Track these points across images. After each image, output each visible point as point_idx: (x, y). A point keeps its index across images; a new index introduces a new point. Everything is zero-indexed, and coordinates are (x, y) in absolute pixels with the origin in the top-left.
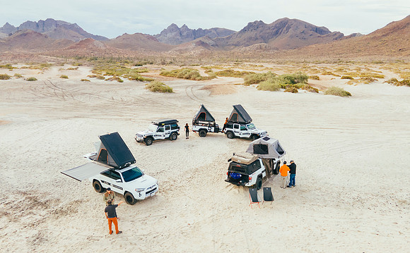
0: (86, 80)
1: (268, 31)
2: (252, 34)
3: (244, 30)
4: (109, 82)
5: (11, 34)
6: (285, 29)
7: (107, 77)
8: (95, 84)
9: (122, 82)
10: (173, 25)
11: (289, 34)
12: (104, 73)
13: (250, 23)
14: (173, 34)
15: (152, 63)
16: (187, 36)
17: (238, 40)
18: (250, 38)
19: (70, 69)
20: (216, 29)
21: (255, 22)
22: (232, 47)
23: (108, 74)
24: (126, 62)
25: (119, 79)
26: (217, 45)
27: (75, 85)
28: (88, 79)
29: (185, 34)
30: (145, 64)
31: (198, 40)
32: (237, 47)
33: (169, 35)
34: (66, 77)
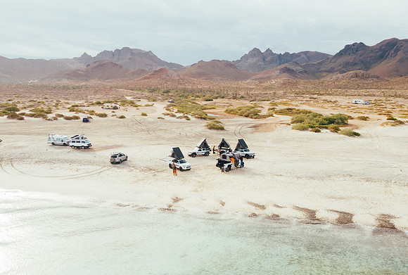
0: (162, 118)
1: (371, 55)
2: (350, 58)
3: (341, 53)
4: (179, 120)
5: (89, 65)
6: (393, 51)
7: (178, 115)
8: (168, 121)
9: (189, 120)
10: (255, 49)
11: (398, 57)
12: (176, 110)
13: (347, 46)
14: (255, 59)
15: (223, 98)
16: (271, 62)
17: (332, 65)
18: (347, 64)
19: (147, 106)
20: (306, 53)
21: (354, 45)
22: (324, 74)
23: (179, 112)
24: (197, 96)
25: (187, 117)
26: (306, 72)
27: (154, 122)
28: (163, 116)
29: (268, 59)
30: (217, 98)
31: (283, 66)
32: (331, 74)
33: (251, 61)
34: (145, 115)
